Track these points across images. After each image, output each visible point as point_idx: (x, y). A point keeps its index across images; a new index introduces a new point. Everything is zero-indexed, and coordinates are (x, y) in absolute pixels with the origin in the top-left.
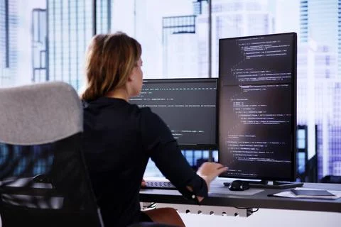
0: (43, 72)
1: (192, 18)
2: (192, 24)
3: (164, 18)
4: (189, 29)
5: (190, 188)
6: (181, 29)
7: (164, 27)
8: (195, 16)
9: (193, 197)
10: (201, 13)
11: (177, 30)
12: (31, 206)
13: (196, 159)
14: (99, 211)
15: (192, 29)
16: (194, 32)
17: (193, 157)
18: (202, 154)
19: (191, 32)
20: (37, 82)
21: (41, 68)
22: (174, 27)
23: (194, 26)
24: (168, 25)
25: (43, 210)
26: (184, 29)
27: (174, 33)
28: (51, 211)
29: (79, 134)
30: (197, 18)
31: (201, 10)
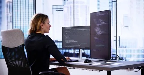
0: (11, 23)
1: (62, 6)
3: (53, 6)
4: (61, 10)
6: (58, 10)
7: (53, 9)
8: (63, 5)
9: (64, 62)
10: (65, 4)
11: (57, 10)
13: (64, 52)
15: (62, 10)
16: (63, 11)
17: (63, 52)
18: (66, 51)
19: (62, 11)
20: (9, 29)
21: (10, 22)
22: (56, 9)
23: (63, 8)
24: (54, 8)
26: (60, 9)
27: (56, 11)
30: (64, 6)
31: (65, 3)
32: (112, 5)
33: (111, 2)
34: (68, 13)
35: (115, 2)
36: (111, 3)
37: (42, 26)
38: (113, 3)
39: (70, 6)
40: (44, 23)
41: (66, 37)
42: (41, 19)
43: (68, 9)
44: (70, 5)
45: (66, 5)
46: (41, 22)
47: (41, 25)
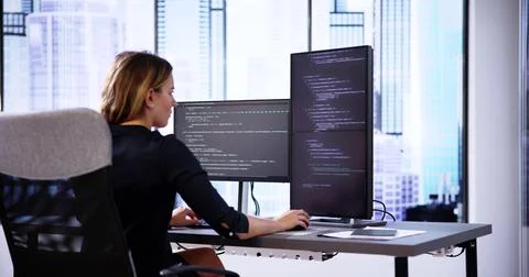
1: (21, 16)
2: (21, 23)
4: (16, 30)
5: (225, 225)
8: (25, 15)
9: (231, 234)
10: (32, 11)
12: (49, 249)
14: (130, 254)
15: (21, 31)
16: (24, 34)
19: (19, 34)
23: (24, 26)
25: (64, 253)
28: (71, 253)
29: (108, 168)
30: (27, 18)
31: (32, 7)
32: (210, 22)
33: (207, 10)
34: (45, 45)
35: (221, 12)
36: (207, 15)
37: (151, 98)
38: (214, 13)
39: (53, 18)
40: (158, 90)
41: (190, 140)
42: (150, 73)
43: (45, 30)
44: (54, 13)
45: (36, 14)
46: (151, 85)
47: (148, 95)
